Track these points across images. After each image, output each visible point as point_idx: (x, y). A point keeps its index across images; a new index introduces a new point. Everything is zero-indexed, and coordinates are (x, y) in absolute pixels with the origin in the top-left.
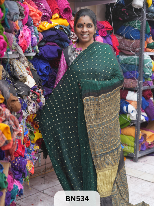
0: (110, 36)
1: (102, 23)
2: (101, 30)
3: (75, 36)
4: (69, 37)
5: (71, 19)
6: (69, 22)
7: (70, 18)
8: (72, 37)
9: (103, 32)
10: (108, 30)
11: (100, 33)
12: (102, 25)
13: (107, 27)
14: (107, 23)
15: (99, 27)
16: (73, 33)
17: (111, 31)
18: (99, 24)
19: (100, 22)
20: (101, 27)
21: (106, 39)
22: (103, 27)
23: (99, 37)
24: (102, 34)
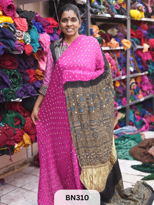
0: (56, 32)
1: (47, 20)
2: (47, 27)
3: (21, 34)
4: (14, 35)
5: (16, 17)
6: (13, 20)
7: (14, 15)
8: (18, 35)
9: (49, 29)
10: (54, 27)
11: (46, 30)
12: (48, 22)
13: (53, 24)
14: (52, 20)
15: (45, 24)
16: (19, 31)
17: (58, 28)
18: (45, 21)
19: (45, 19)
20: (47, 24)
21: (53, 36)
22: (49, 24)
23: (45, 35)
24: (48, 31)
